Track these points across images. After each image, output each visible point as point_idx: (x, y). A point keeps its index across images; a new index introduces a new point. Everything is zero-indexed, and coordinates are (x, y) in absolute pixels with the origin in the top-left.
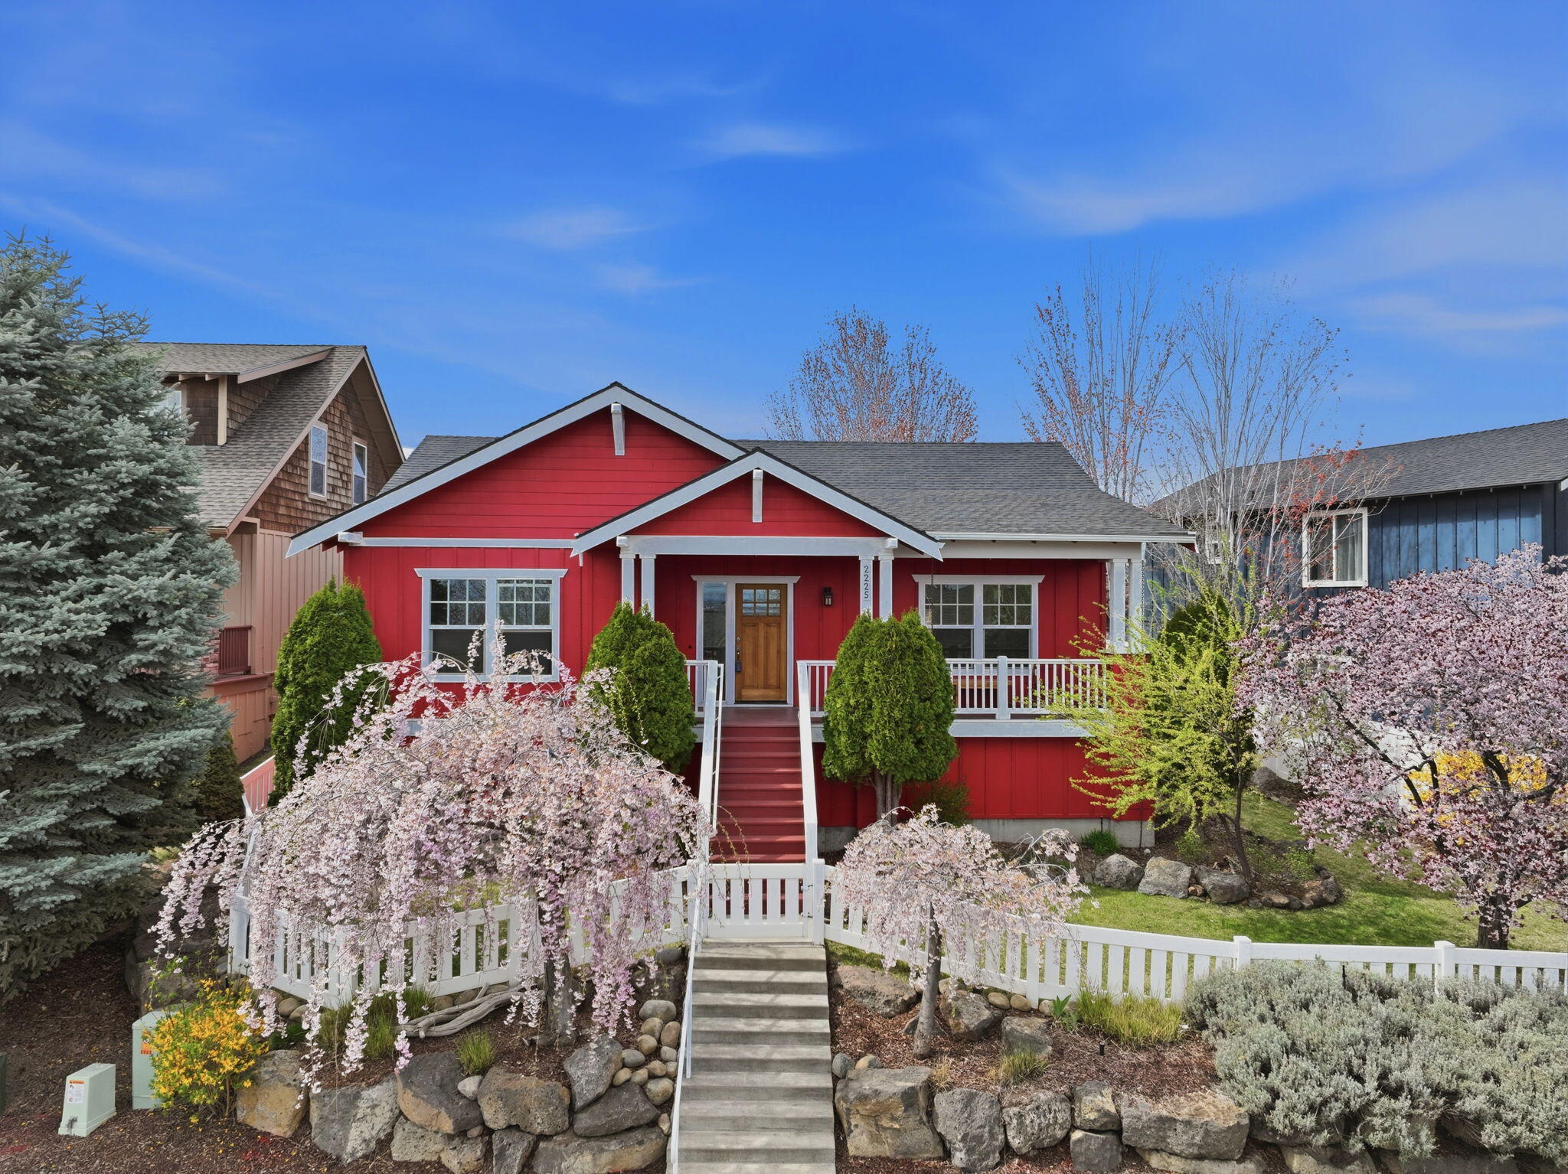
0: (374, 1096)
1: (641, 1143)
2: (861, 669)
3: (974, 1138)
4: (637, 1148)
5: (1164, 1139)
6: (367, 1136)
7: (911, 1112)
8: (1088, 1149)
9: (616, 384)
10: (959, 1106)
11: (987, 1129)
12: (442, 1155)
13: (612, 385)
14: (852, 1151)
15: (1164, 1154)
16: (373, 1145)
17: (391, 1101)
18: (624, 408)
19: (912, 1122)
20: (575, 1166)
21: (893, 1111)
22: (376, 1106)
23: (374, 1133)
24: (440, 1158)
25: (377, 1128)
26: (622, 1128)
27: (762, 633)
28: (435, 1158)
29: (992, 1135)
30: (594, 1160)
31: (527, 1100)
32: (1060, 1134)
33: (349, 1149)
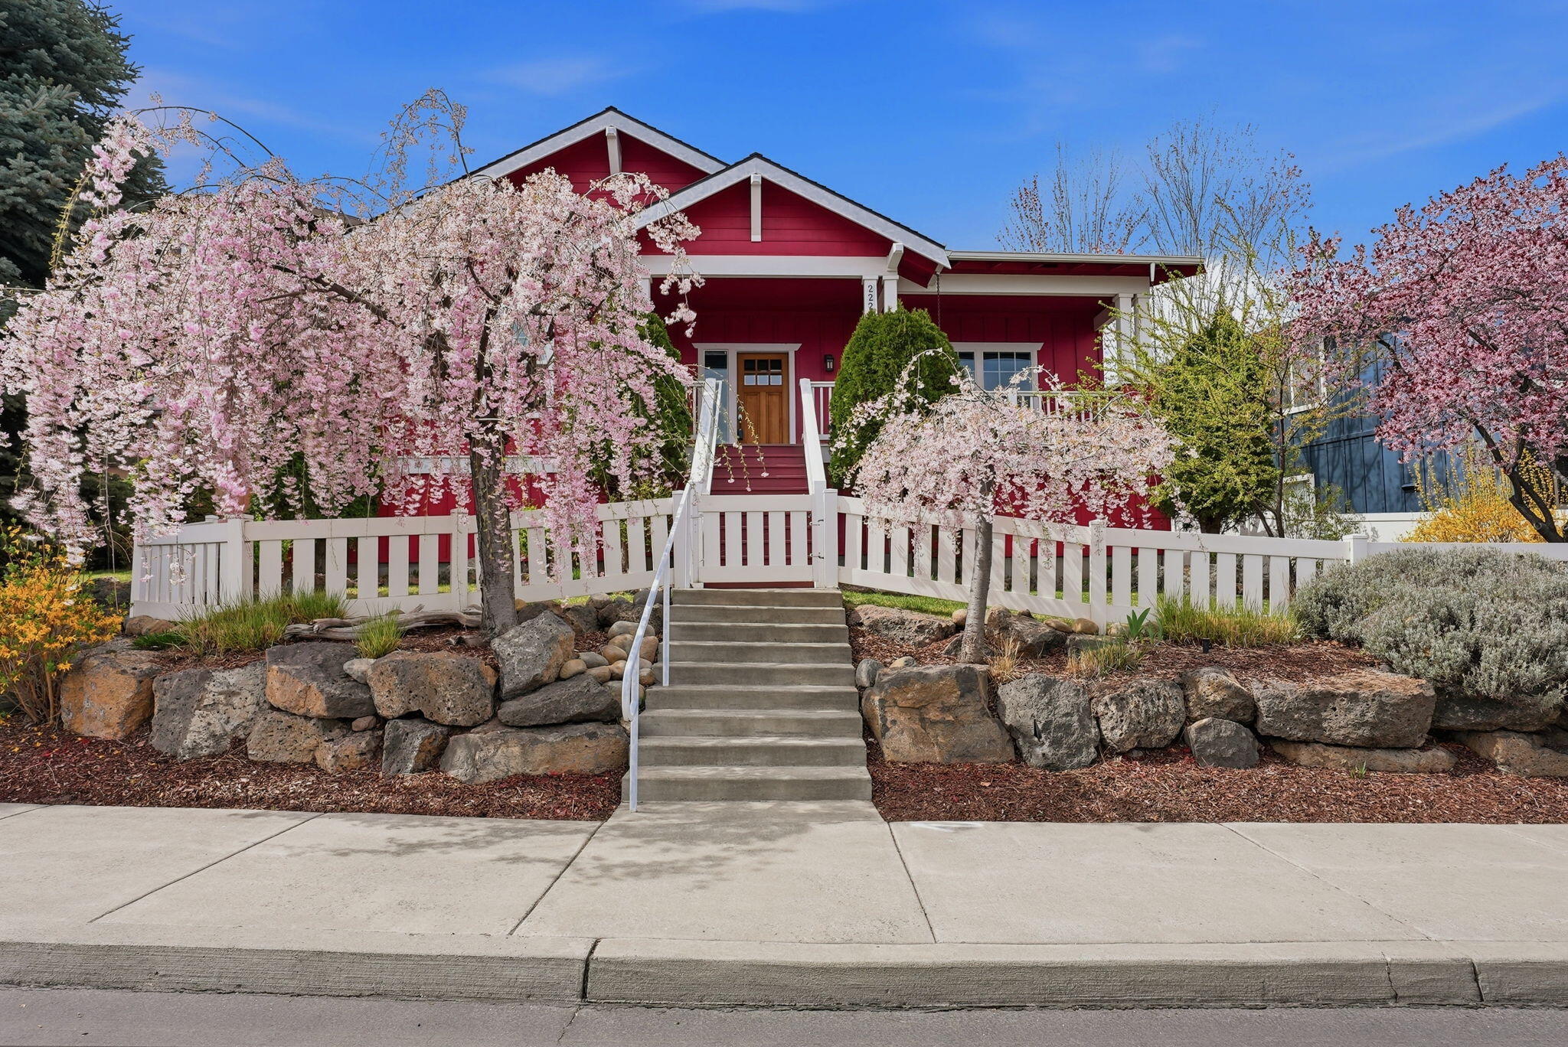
0: (232, 681)
1: (592, 736)
2: (869, 358)
3: (1059, 727)
4: (586, 742)
5: (1318, 724)
6: (218, 731)
7: (969, 697)
8: (1218, 737)
9: (611, 108)
10: (1036, 691)
11: (1075, 718)
12: (318, 754)
13: (608, 110)
14: (888, 755)
15: (1317, 746)
16: (226, 743)
17: (257, 690)
18: (619, 132)
19: (969, 713)
20: (496, 759)
21: (944, 699)
22: (234, 694)
23: (229, 728)
24: (314, 759)
25: (234, 723)
26: (566, 715)
27: (763, 402)
28: (307, 759)
29: (1083, 727)
30: (524, 753)
31: (433, 675)
32: (1172, 729)
33: (188, 742)
